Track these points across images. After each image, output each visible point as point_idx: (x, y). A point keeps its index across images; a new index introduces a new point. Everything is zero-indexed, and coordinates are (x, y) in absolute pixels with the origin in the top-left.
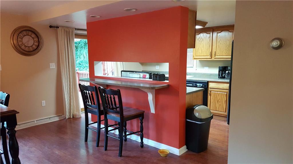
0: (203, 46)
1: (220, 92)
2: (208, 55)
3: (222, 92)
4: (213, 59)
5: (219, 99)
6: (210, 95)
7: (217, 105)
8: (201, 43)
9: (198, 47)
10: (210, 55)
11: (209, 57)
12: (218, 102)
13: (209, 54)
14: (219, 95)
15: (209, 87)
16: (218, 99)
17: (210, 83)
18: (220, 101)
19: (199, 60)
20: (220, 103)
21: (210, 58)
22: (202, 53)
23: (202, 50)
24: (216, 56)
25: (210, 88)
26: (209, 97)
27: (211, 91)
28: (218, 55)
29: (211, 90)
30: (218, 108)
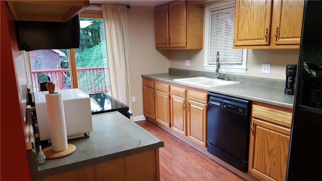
0: (252, 16)
1: (276, 131)
2: (262, 38)
3: (280, 133)
4: (273, 46)
5: (274, 148)
6: (255, 134)
7: (268, 163)
8: (249, 10)
9: (243, 20)
10: (265, 38)
11: (264, 42)
12: (270, 153)
13: (263, 33)
14: (272, 138)
15: (253, 115)
16: (271, 148)
17: (254, 105)
18: (274, 152)
19: (253, 50)
20: (274, 159)
21: (267, 43)
22: (249, 32)
23: (249, 27)
24: (280, 40)
25: (255, 118)
26: (252, 137)
27: (256, 125)
28: (285, 36)
29: (255, 123)
30: (270, 169)
